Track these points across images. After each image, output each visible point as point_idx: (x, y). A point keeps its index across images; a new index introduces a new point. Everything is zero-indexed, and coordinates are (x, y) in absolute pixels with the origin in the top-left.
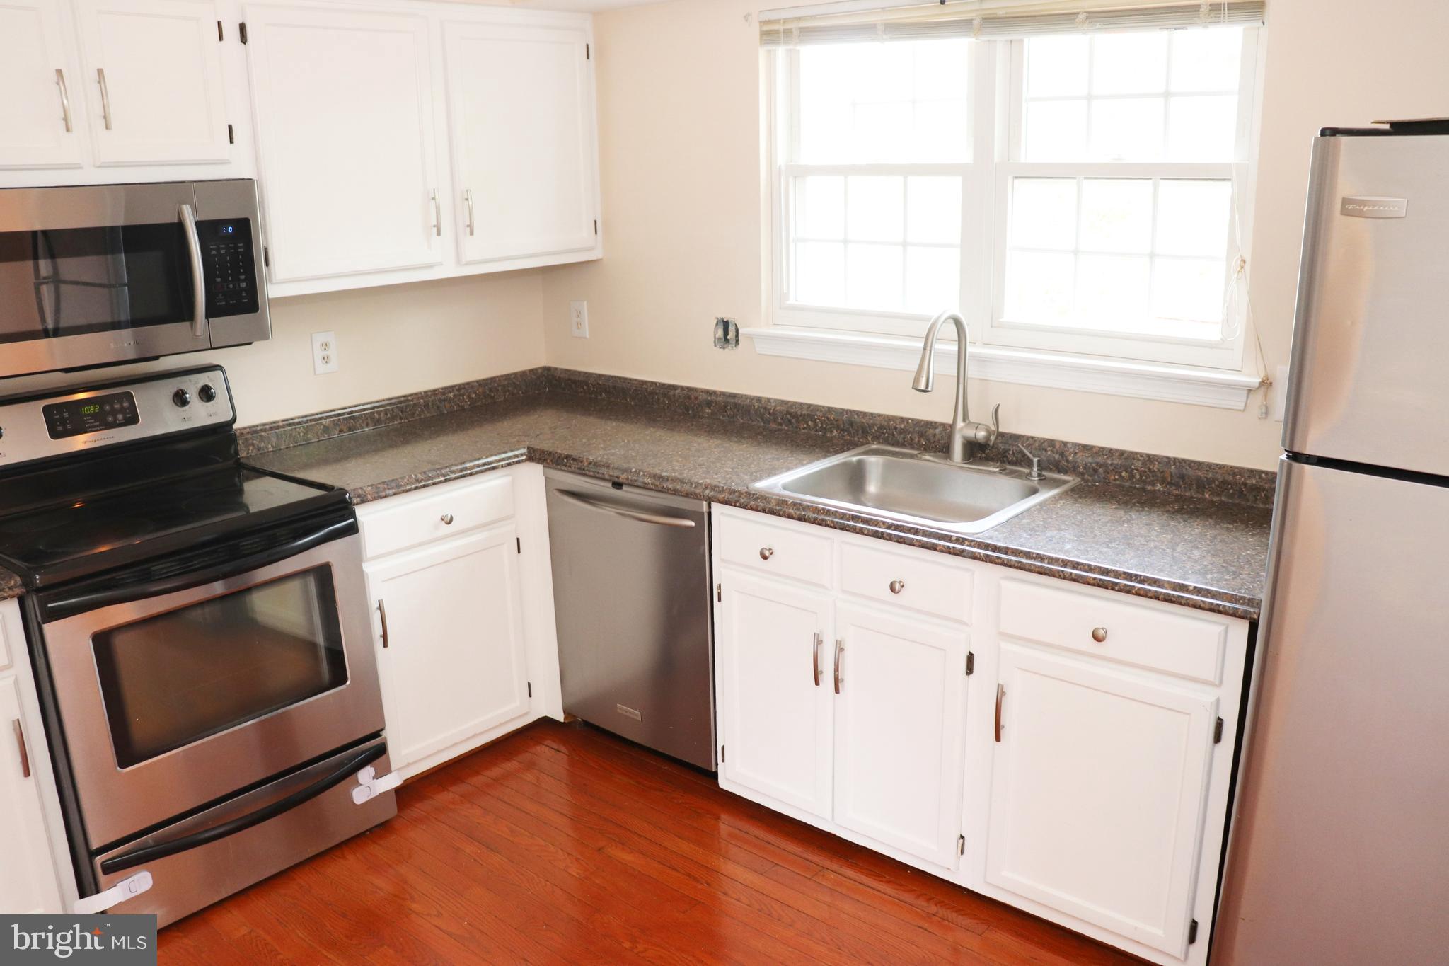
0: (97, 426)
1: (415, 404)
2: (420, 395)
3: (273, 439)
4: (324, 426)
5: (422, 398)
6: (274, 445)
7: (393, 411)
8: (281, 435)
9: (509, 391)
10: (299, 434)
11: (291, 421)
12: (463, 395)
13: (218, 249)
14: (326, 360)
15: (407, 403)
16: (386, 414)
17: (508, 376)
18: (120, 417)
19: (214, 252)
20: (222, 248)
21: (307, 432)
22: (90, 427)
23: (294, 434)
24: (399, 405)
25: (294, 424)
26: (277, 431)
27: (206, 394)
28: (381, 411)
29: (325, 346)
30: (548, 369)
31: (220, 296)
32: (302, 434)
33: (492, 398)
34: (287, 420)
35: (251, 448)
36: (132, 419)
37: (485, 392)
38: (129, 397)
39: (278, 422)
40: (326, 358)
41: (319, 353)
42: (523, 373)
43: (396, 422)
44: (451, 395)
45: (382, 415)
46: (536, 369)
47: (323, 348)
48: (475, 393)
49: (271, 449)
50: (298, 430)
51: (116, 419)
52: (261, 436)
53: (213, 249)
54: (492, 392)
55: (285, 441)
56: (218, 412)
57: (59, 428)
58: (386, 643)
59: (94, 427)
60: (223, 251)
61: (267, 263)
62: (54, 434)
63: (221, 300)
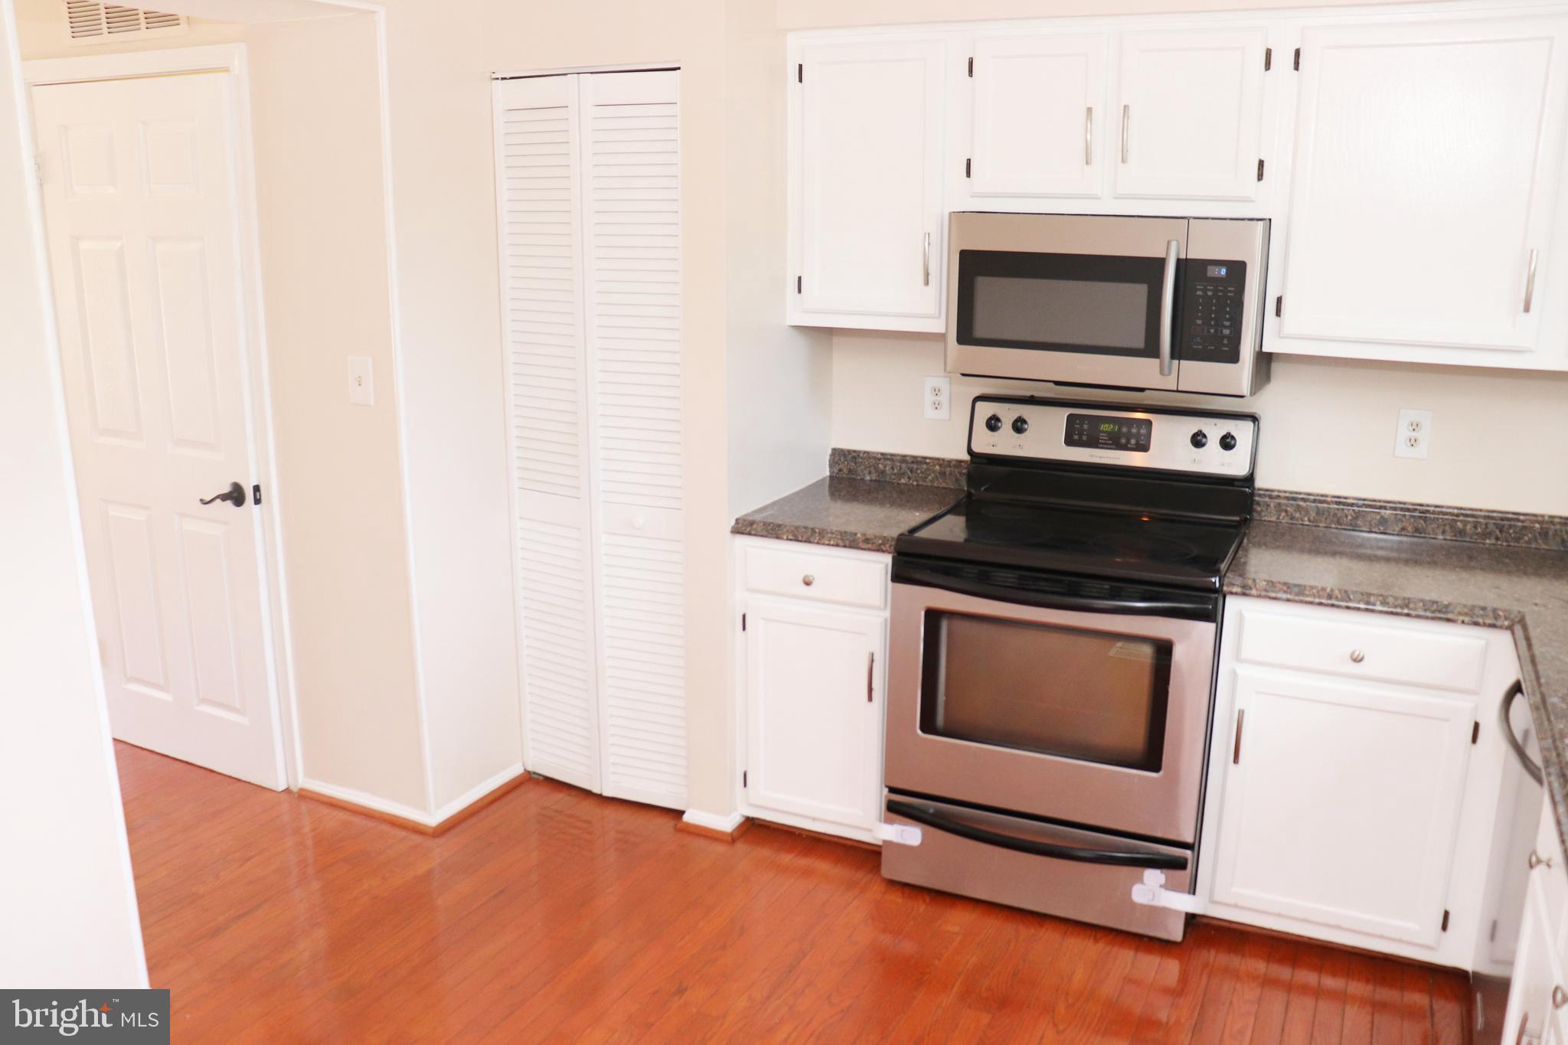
0: (1110, 444)
1: (1525, 527)
2: (1538, 518)
3: (1311, 512)
4: (1382, 517)
5: (1540, 522)
6: (1312, 518)
7: (1487, 527)
8: (1323, 511)
10: (1346, 516)
11: (1342, 500)
13: (1205, 290)
14: (1413, 442)
15: (1513, 523)
16: (1476, 528)
18: (1133, 441)
19: (1199, 293)
20: (1210, 290)
21: (1357, 516)
22: (1100, 443)
23: (1340, 514)
24: (1499, 521)
25: (1344, 504)
26: (1320, 505)
27: (1227, 443)
28: (1469, 522)
29: (1415, 426)
31: (1198, 339)
32: (1350, 518)
34: (1339, 497)
35: (1283, 514)
36: (1144, 447)
38: (1149, 423)
39: (1327, 496)
40: (1413, 441)
41: (1404, 433)
43: (1487, 541)
45: (1469, 527)
47: (1411, 429)
49: (1307, 523)
50: (1346, 511)
51: (1128, 442)
52: (1298, 505)
53: (1200, 290)
55: (1326, 518)
56: (1233, 464)
57: (1076, 437)
58: (1236, 760)
59: (1106, 444)
60: (1210, 293)
61: (1278, 313)
62: (1070, 441)
63: (1198, 344)
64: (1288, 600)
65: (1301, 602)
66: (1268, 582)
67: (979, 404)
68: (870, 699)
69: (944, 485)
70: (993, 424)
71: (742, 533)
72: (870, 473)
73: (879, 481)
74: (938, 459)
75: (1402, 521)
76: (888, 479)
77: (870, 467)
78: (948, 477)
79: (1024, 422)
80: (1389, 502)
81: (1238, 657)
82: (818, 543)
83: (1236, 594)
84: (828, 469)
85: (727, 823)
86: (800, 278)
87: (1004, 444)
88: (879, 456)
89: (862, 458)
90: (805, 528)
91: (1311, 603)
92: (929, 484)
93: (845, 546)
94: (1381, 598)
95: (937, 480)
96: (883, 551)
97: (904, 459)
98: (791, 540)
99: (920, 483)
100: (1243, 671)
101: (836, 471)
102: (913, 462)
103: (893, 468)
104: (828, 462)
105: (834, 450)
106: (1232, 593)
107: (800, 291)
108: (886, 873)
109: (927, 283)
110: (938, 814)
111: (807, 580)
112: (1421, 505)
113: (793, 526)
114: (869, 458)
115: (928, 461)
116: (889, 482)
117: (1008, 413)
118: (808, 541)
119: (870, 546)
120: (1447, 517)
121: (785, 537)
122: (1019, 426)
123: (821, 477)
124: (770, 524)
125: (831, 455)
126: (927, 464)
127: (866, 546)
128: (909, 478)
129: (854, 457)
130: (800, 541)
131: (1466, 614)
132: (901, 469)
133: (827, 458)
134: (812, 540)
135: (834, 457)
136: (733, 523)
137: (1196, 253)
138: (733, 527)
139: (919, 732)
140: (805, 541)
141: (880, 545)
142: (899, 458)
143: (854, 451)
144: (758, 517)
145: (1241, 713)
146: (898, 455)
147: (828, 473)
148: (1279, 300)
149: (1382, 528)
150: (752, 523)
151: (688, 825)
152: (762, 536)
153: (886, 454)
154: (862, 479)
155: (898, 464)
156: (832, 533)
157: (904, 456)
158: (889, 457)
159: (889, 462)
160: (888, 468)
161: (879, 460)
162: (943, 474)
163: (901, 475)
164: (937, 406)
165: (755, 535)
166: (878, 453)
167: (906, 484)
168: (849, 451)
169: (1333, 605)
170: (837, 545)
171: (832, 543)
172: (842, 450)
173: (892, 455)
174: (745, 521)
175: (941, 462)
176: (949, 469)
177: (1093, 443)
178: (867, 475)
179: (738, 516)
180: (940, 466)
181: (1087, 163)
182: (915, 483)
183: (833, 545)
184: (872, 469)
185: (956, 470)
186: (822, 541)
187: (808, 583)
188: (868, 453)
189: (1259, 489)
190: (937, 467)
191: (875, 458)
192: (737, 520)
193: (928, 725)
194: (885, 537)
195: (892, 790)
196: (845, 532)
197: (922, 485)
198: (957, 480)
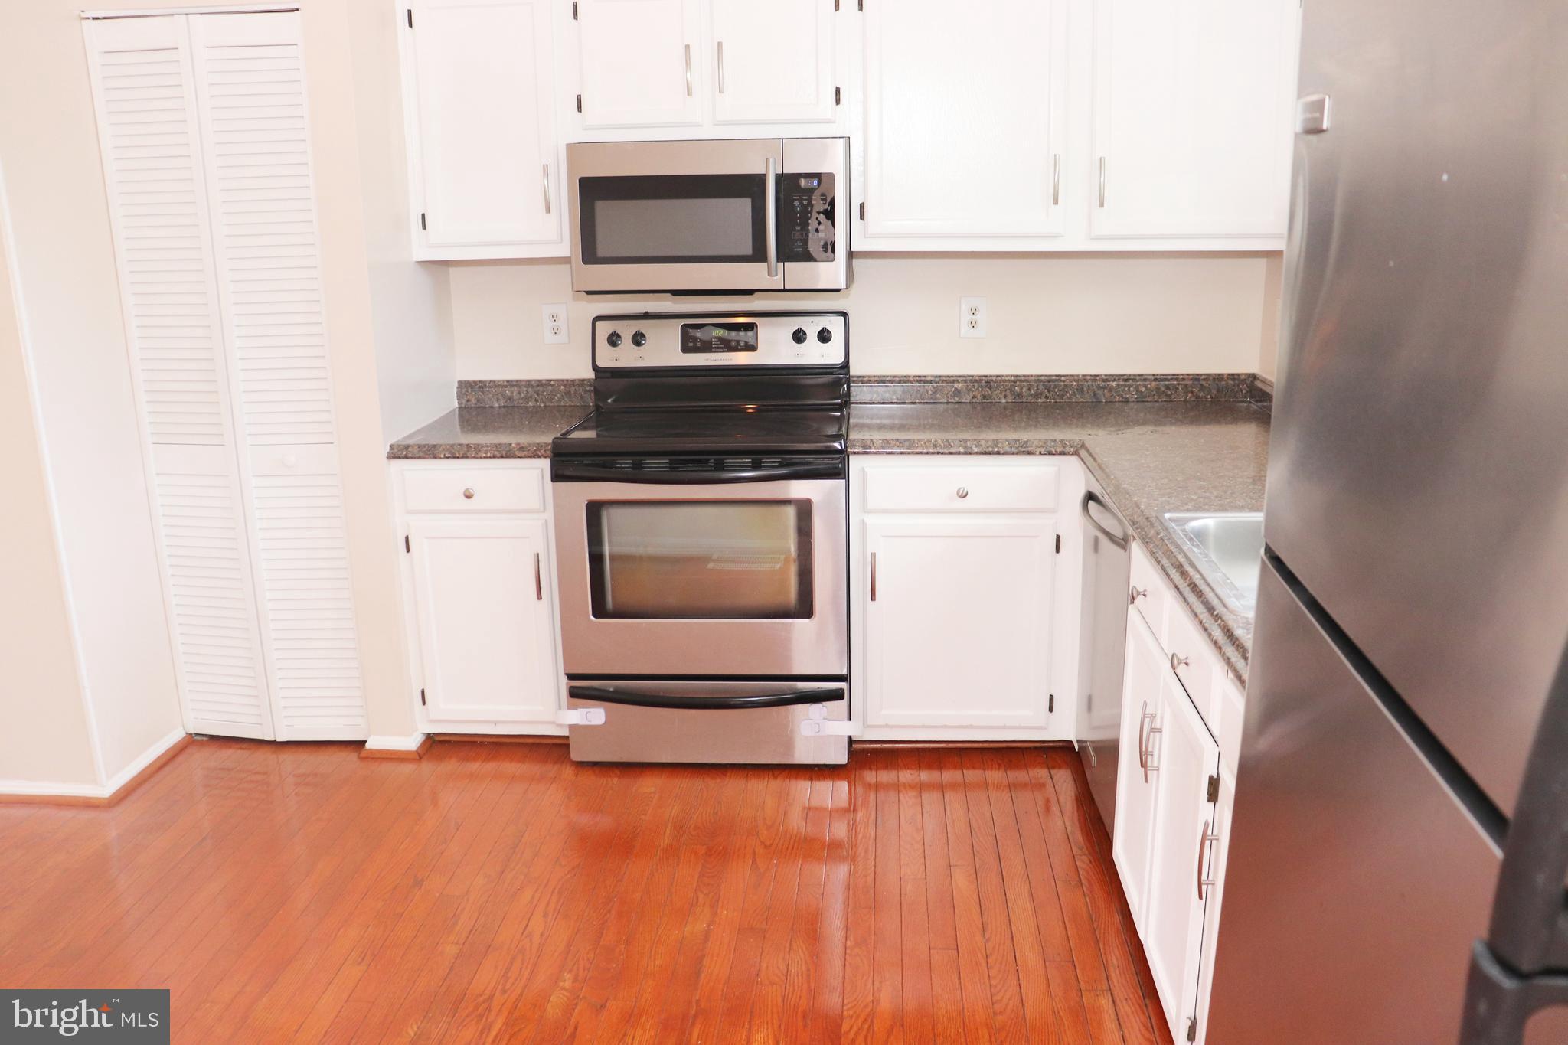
0: (722, 348)
1: (1066, 386)
2: (1076, 378)
3: (898, 391)
4: (956, 389)
5: (1077, 381)
6: (899, 396)
7: (1038, 389)
8: (907, 389)
9: (1192, 392)
10: (927, 392)
11: (923, 379)
12: (1130, 386)
13: (801, 200)
14: (973, 324)
15: (1056, 383)
16: (1029, 390)
17: (1196, 378)
18: (742, 344)
20: (806, 200)
21: (936, 391)
22: (713, 348)
23: (922, 390)
24: (1046, 383)
25: (924, 381)
26: (905, 385)
27: (824, 336)
28: (1024, 386)
29: (974, 311)
30: (1254, 377)
32: (930, 392)
33: (1169, 396)
34: (920, 376)
35: (875, 395)
36: (751, 348)
37: (1160, 389)
38: (757, 327)
39: (909, 377)
40: (973, 322)
41: (967, 317)
42: (1219, 377)
43: (1040, 400)
44: (1114, 384)
45: (1024, 390)
46: (1238, 375)
47: (971, 313)
48: (1146, 386)
50: (926, 387)
51: (738, 344)
52: (886, 387)
54: (1170, 390)
55: (911, 395)
56: (830, 354)
57: (691, 344)
58: (873, 598)
59: (718, 348)
60: (805, 202)
61: (862, 217)
62: (685, 349)
63: (799, 247)
64: (902, 453)
65: (913, 453)
66: (883, 440)
67: (599, 324)
68: (540, 597)
69: (570, 403)
70: (614, 340)
71: (399, 458)
72: (498, 400)
73: (508, 407)
74: (562, 380)
75: (973, 391)
76: (515, 403)
77: (498, 394)
78: (573, 395)
79: (643, 336)
80: (960, 376)
81: (864, 509)
82: (474, 457)
83: (858, 453)
84: (456, 401)
85: (411, 742)
86: (423, 216)
87: (627, 357)
88: (505, 383)
89: (489, 387)
90: (460, 445)
91: (921, 453)
92: (556, 404)
93: (502, 457)
94: (975, 442)
95: (563, 399)
96: (539, 457)
97: (529, 383)
98: (448, 458)
99: (547, 404)
100: (870, 520)
101: (464, 402)
102: (538, 386)
103: (519, 393)
104: (456, 395)
105: (460, 382)
106: (855, 453)
107: (424, 227)
108: (575, 756)
109: (548, 211)
110: (617, 691)
111: (467, 494)
112: (986, 376)
113: (448, 445)
114: (496, 386)
115: (552, 383)
116: (517, 407)
117: (627, 330)
118: (465, 457)
119: (525, 453)
120: (1007, 384)
121: (442, 456)
122: (638, 339)
123: (451, 409)
124: (424, 446)
125: (458, 388)
126: (552, 385)
127: (523, 454)
128: (536, 401)
129: (480, 387)
130: (458, 458)
131: (1042, 446)
132: (527, 392)
133: (455, 390)
134: (469, 455)
135: (461, 389)
136: (388, 449)
137: (790, 169)
138: (388, 453)
139: (592, 618)
140: (463, 457)
141: (535, 451)
142: (524, 383)
143: (480, 382)
144: (411, 442)
145: (873, 555)
146: (523, 381)
147: (456, 404)
148: (862, 206)
149: (957, 399)
150: (407, 447)
151: (371, 751)
152: (419, 458)
153: (512, 381)
154: (492, 407)
155: (525, 389)
156: (488, 446)
157: (529, 381)
158: (515, 383)
159: (516, 388)
160: (515, 394)
161: (506, 387)
162: (568, 393)
163: (528, 398)
164: (556, 331)
165: (411, 458)
166: (503, 381)
167: (534, 406)
168: (475, 383)
169: (938, 453)
170: (494, 457)
171: (489, 455)
172: (468, 382)
173: (517, 381)
174: (399, 446)
175: (565, 382)
176: (573, 388)
177: (706, 347)
178: (495, 402)
179: (392, 441)
180: (565, 386)
181: (688, 94)
182: (542, 405)
183: (490, 457)
184: (500, 397)
185: (581, 388)
186: (479, 455)
187: (468, 496)
188: (494, 382)
189: (853, 377)
190: (562, 387)
191: (501, 386)
192: (390, 446)
193: (600, 609)
194: (538, 444)
195: (571, 677)
196: (500, 444)
197: (549, 406)
198: (582, 397)
